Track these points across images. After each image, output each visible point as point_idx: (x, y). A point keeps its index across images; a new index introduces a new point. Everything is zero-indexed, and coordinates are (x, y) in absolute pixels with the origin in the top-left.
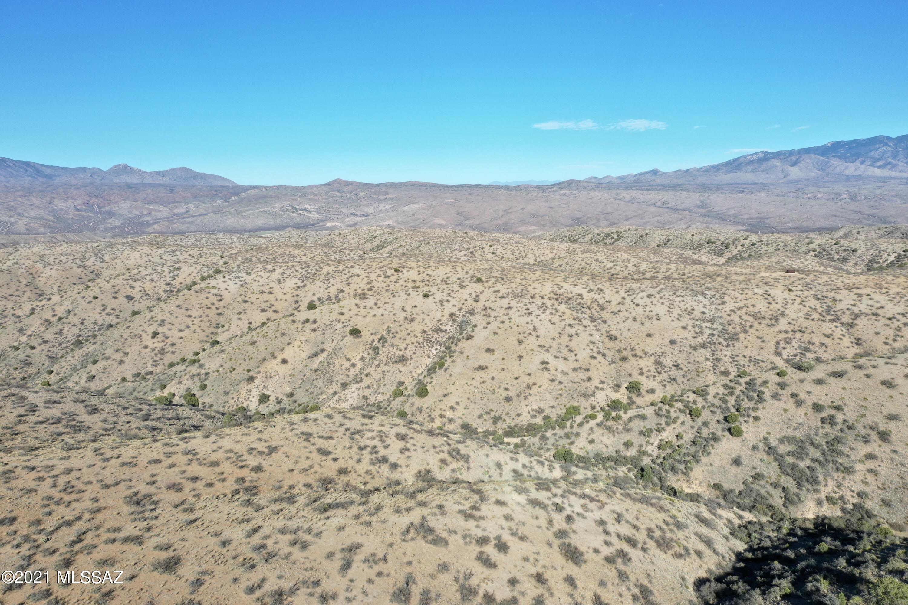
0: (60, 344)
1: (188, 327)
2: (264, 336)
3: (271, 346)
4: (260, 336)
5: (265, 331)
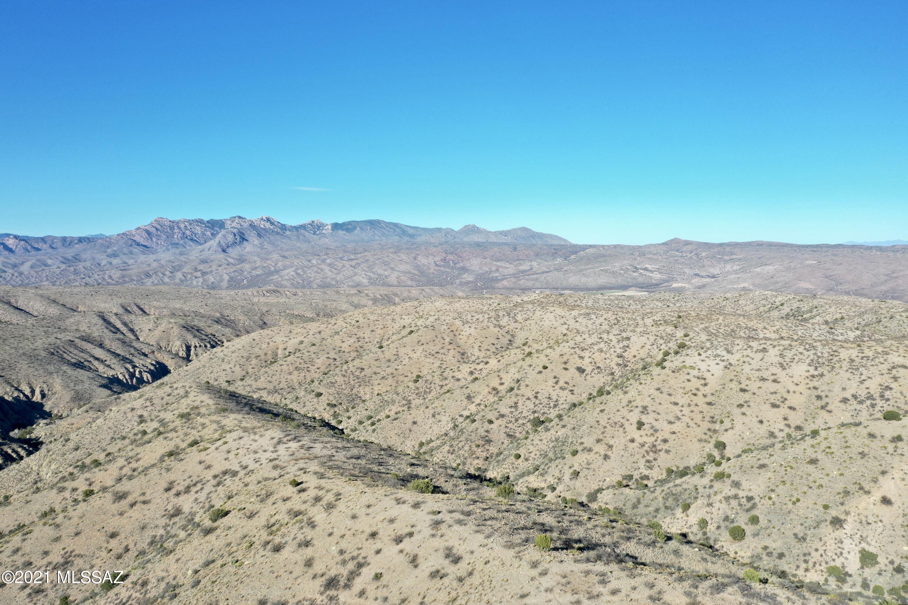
0: (517, 420)
1: (679, 419)
2: (827, 453)
3: (848, 471)
4: (820, 452)
5: (824, 445)
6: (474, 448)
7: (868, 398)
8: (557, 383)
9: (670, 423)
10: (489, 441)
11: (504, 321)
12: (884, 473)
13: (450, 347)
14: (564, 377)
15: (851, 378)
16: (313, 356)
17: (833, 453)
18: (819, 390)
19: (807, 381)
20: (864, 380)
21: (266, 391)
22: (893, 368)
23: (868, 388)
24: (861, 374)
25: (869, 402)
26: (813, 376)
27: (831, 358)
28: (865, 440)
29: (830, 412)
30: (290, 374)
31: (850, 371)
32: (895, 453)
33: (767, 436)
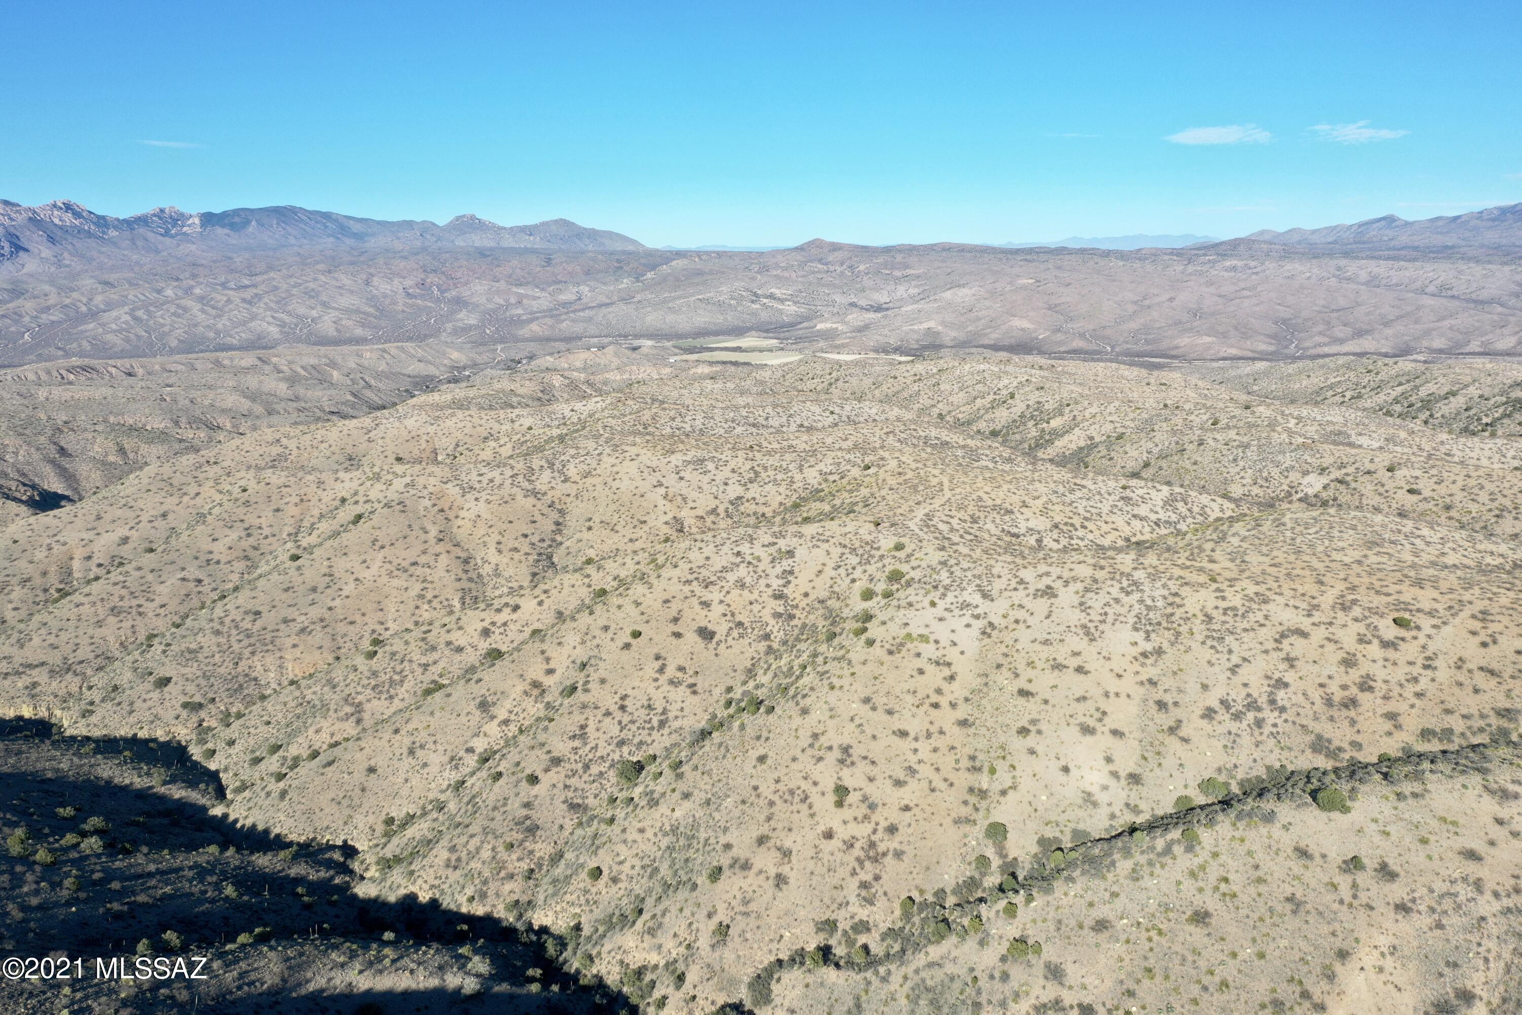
0: (587, 767)
1: (911, 771)
2: (1224, 895)
3: (1272, 946)
4: (1209, 891)
5: (1214, 872)
6: (503, 854)
7: (1249, 707)
8: (661, 670)
9: (899, 783)
10: (532, 830)
11: (543, 480)
12: (1343, 955)
13: (440, 548)
14: (676, 657)
15: (1214, 661)
16: (150, 577)
17: (1234, 896)
18: (1161, 688)
19: (1136, 666)
20: (1237, 666)
21: (45, 670)
22: (1283, 636)
23: (1245, 685)
24: (1230, 652)
25: (1251, 716)
26: (1144, 655)
27: (1169, 610)
28: (1291, 864)
29: (1185, 740)
30: (99, 624)
31: (1209, 642)
32: (1356, 903)
33: (1080, 801)
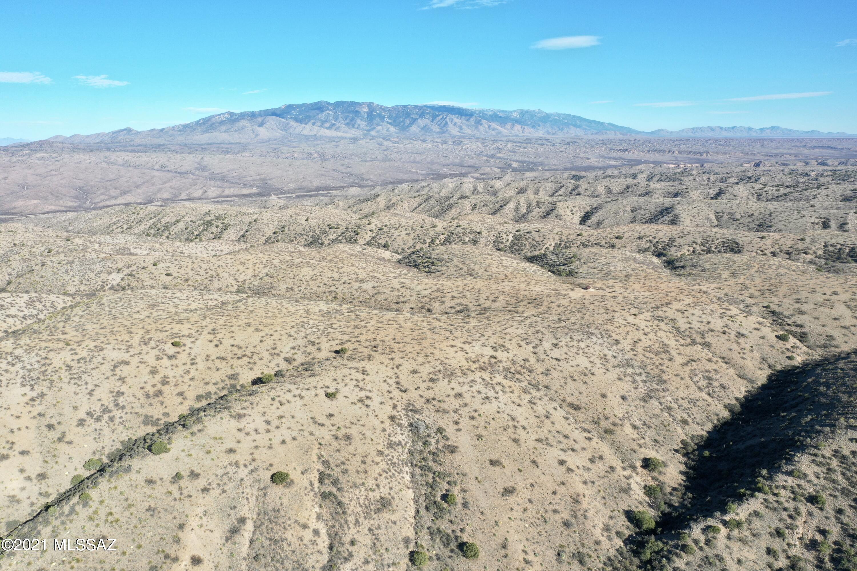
2: (112, 522)
4: (102, 524)
5: (103, 512)
7: (104, 412)
12: (181, 527)
15: (78, 391)
17: (118, 520)
18: (48, 417)
19: (29, 408)
20: (92, 391)
22: (115, 366)
23: (99, 400)
24: (86, 383)
25: (106, 417)
26: (33, 400)
27: (43, 368)
28: (145, 490)
29: (70, 443)
31: (73, 381)
32: (182, 497)
33: (7, 503)
